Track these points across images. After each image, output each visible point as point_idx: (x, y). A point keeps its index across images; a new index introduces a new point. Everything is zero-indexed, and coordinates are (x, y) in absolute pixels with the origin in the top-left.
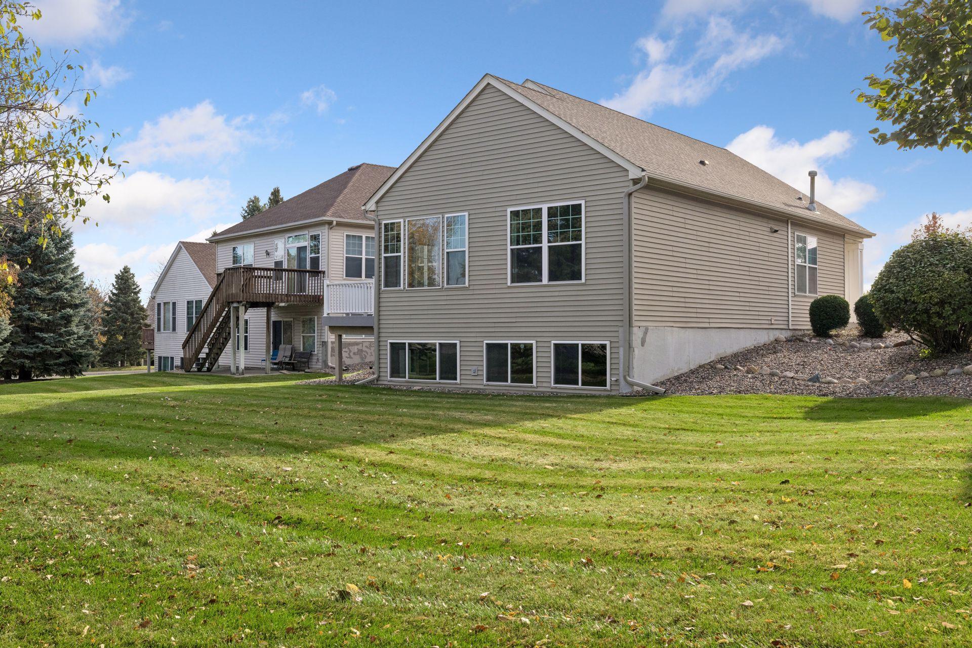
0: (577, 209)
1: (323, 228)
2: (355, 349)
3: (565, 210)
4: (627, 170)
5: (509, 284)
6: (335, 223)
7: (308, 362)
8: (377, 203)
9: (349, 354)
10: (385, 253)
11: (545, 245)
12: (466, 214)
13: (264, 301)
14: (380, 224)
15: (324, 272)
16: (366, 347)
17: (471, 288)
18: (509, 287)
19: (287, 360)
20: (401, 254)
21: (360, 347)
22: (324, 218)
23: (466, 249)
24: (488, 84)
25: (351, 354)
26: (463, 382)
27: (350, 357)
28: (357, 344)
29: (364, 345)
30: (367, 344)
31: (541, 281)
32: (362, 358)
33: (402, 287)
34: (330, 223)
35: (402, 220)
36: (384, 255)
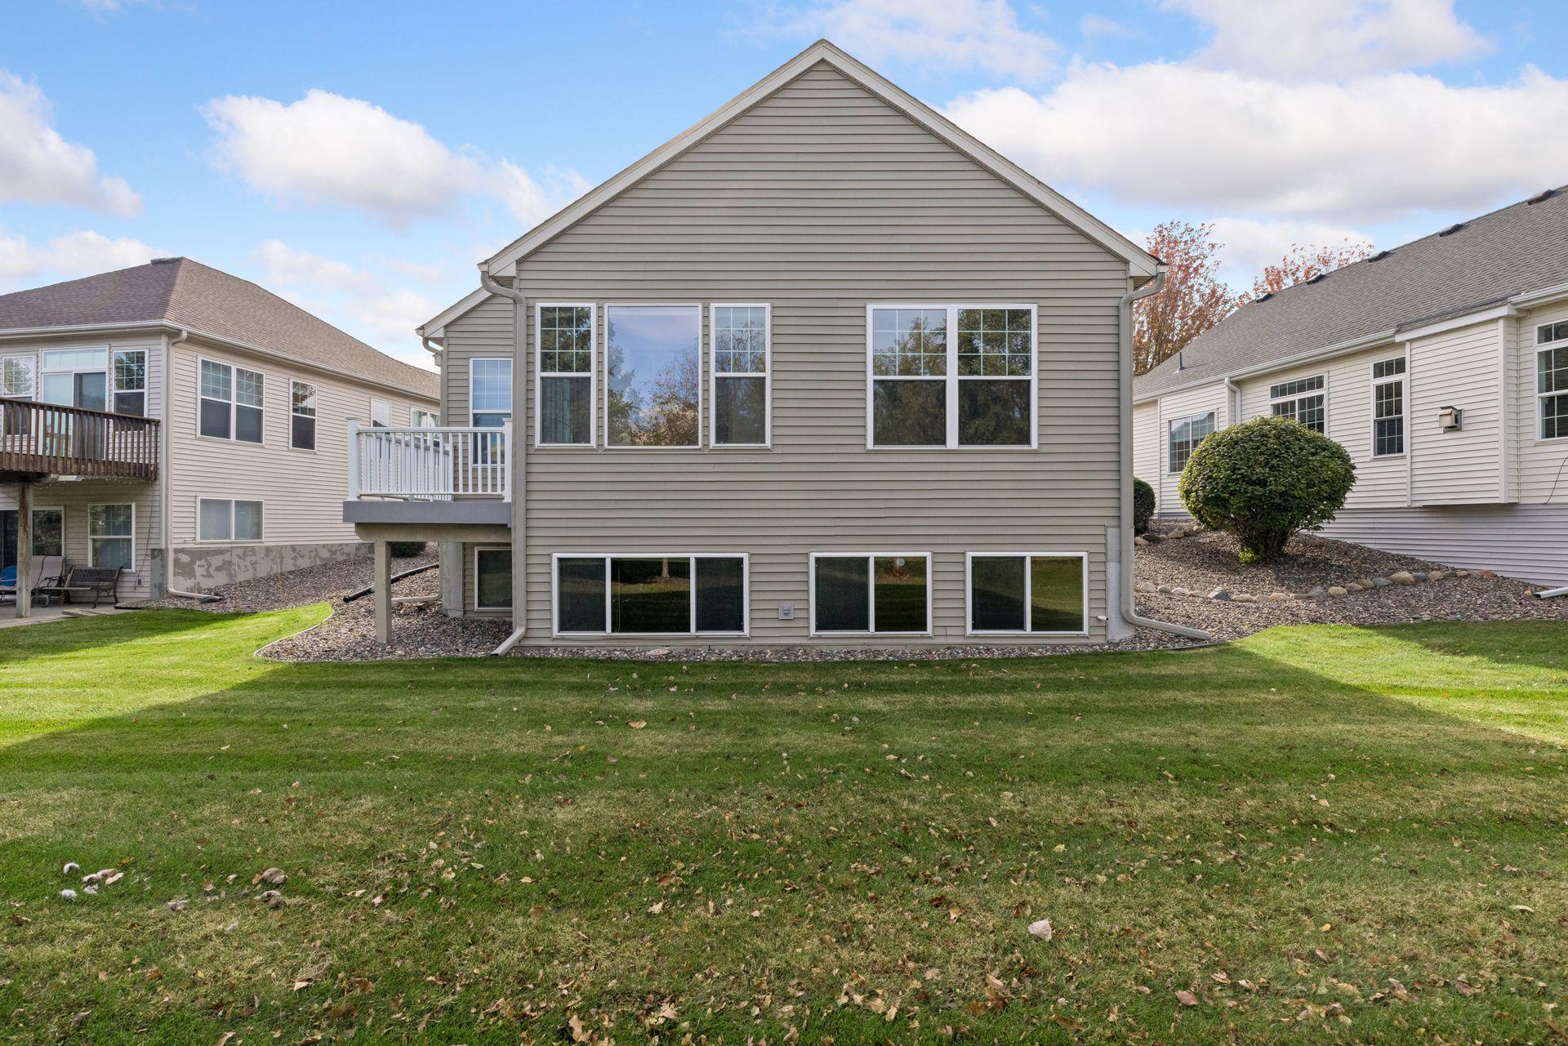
0: (1019, 318)
1: (156, 341)
2: (217, 561)
3: (994, 318)
4: (1126, 262)
5: (870, 445)
6: (184, 335)
7: (115, 588)
8: (520, 262)
9: (207, 570)
10: (544, 369)
11: (952, 378)
12: (767, 305)
13: (22, 468)
14: (530, 308)
15: (157, 423)
16: (238, 556)
17: (778, 450)
18: (869, 452)
19: (53, 586)
20: (593, 374)
21: (226, 557)
22: (165, 322)
23: (767, 374)
24: (823, 61)
25: (212, 570)
26: (756, 633)
27: (209, 576)
28: (221, 552)
29: (235, 552)
30: (239, 552)
31: (944, 443)
32: (231, 576)
33: (593, 443)
34: (172, 335)
35: (593, 306)
36: (539, 374)
